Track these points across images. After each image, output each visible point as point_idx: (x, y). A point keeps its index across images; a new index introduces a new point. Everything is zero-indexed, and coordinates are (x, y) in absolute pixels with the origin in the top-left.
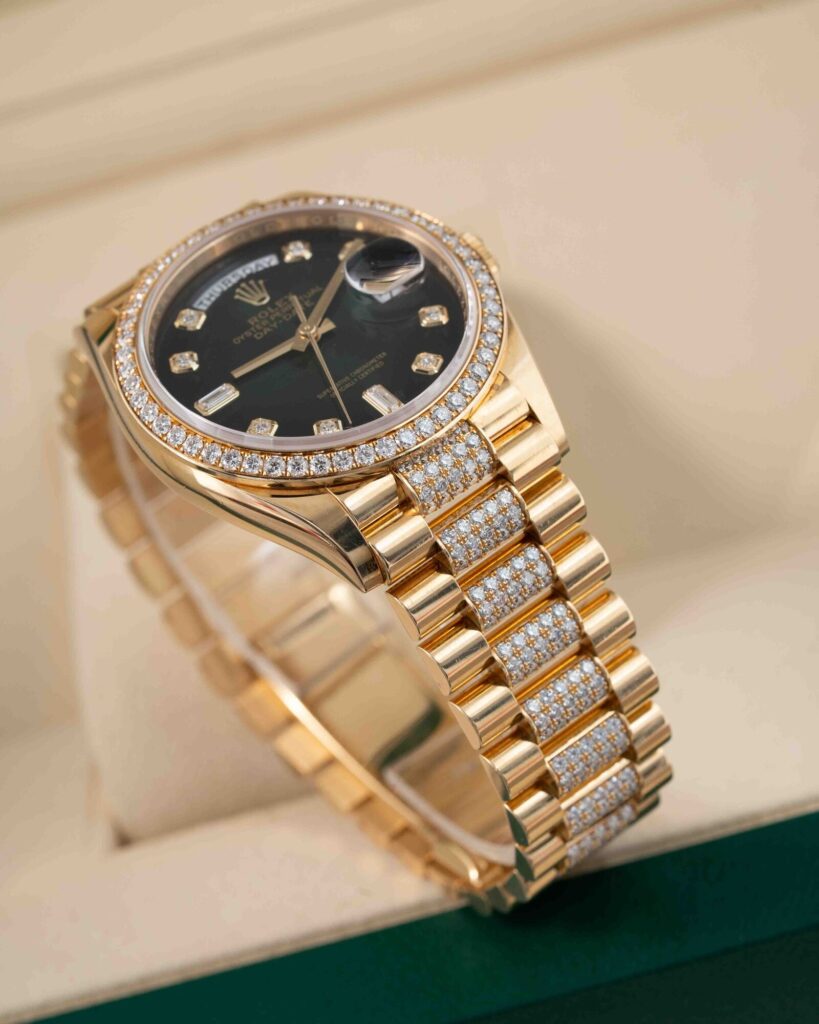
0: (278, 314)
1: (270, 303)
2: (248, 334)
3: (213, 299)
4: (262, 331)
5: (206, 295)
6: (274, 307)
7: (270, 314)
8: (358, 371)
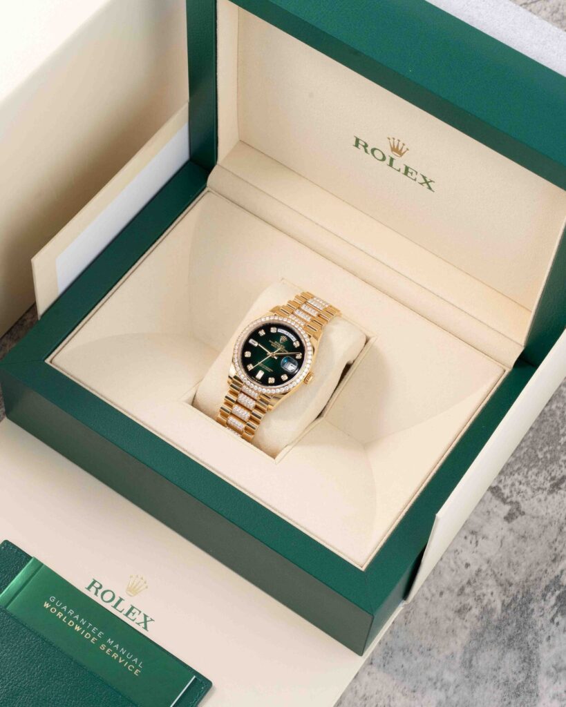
2: (272, 342)
4: (274, 345)
5: (283, 330)
8: (267, 368)
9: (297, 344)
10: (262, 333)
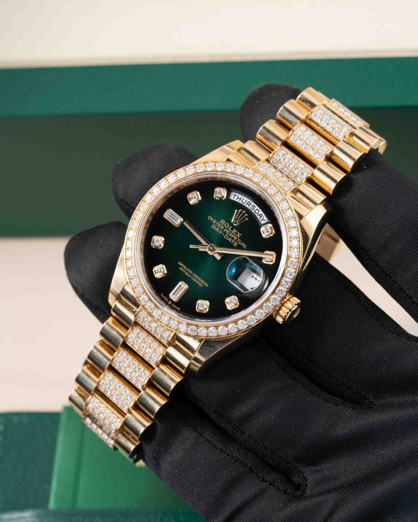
0: (228, 232)
1: (234, 227)
2: (215, 221)
3: (238, 201)
4: (217, 227)
5: (240, 196)
6: (232, 229)
7: (228, 229)
8: (196, 276)
9: (266, 231)
10: (194, 198)
